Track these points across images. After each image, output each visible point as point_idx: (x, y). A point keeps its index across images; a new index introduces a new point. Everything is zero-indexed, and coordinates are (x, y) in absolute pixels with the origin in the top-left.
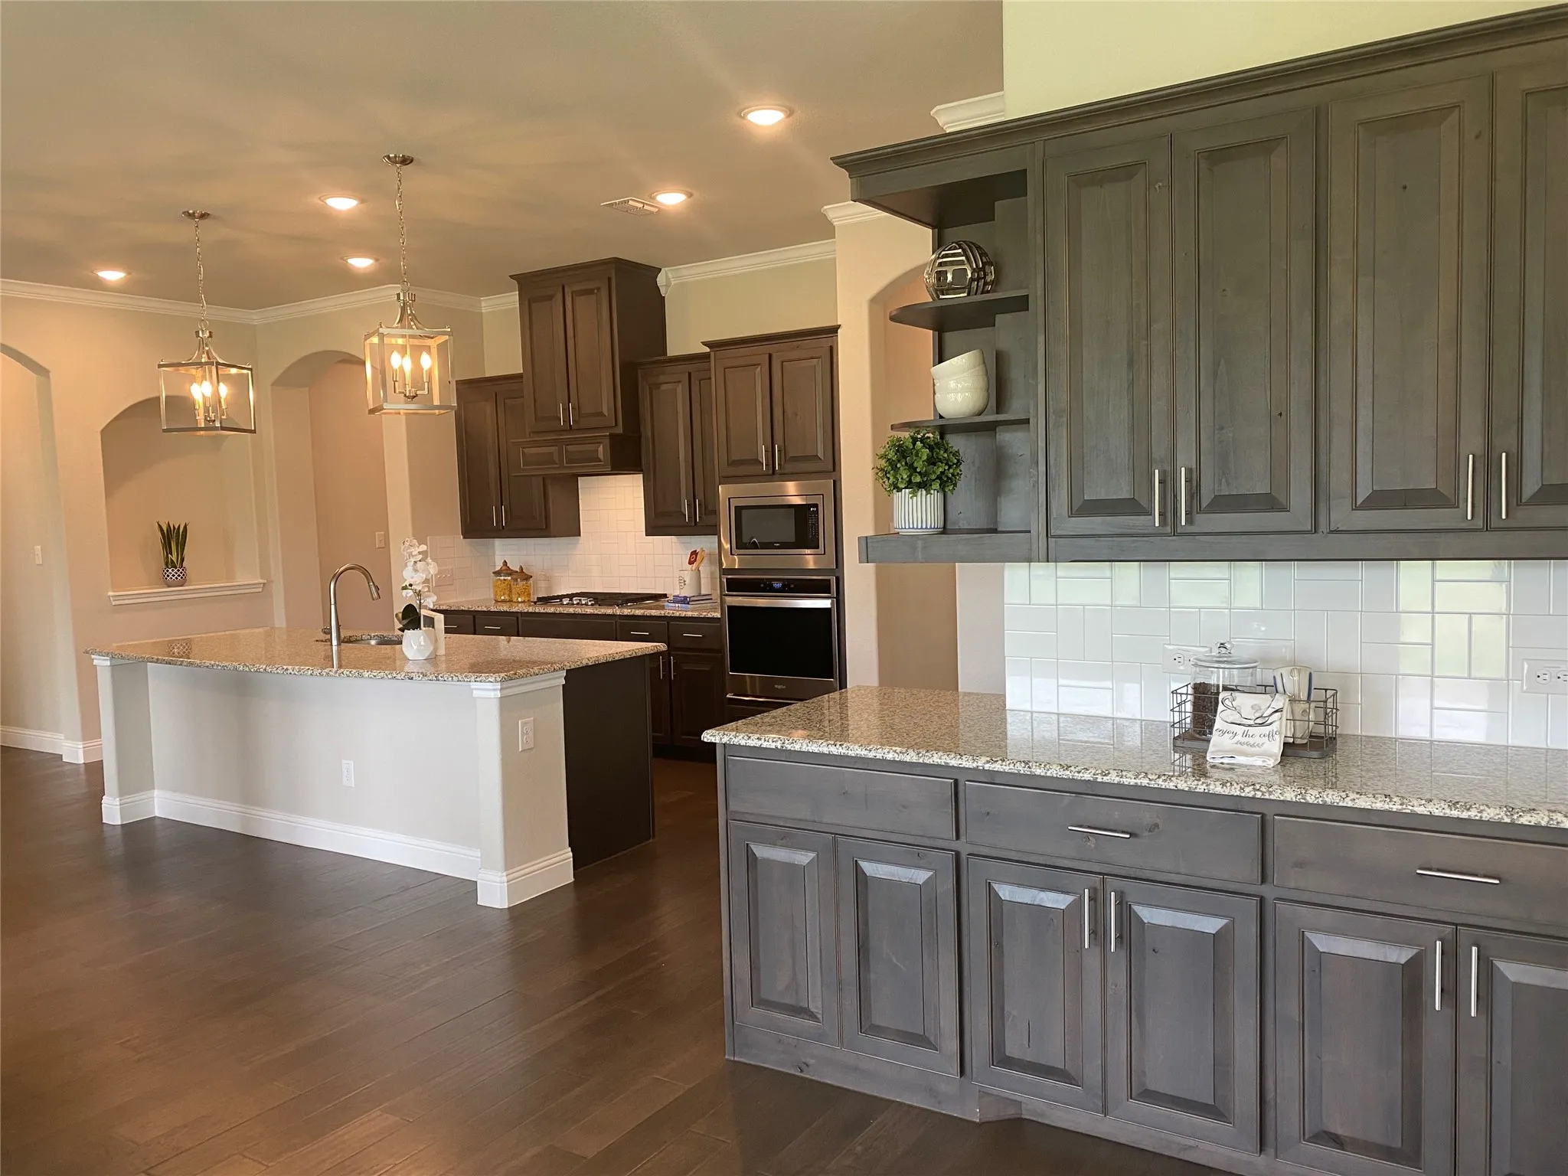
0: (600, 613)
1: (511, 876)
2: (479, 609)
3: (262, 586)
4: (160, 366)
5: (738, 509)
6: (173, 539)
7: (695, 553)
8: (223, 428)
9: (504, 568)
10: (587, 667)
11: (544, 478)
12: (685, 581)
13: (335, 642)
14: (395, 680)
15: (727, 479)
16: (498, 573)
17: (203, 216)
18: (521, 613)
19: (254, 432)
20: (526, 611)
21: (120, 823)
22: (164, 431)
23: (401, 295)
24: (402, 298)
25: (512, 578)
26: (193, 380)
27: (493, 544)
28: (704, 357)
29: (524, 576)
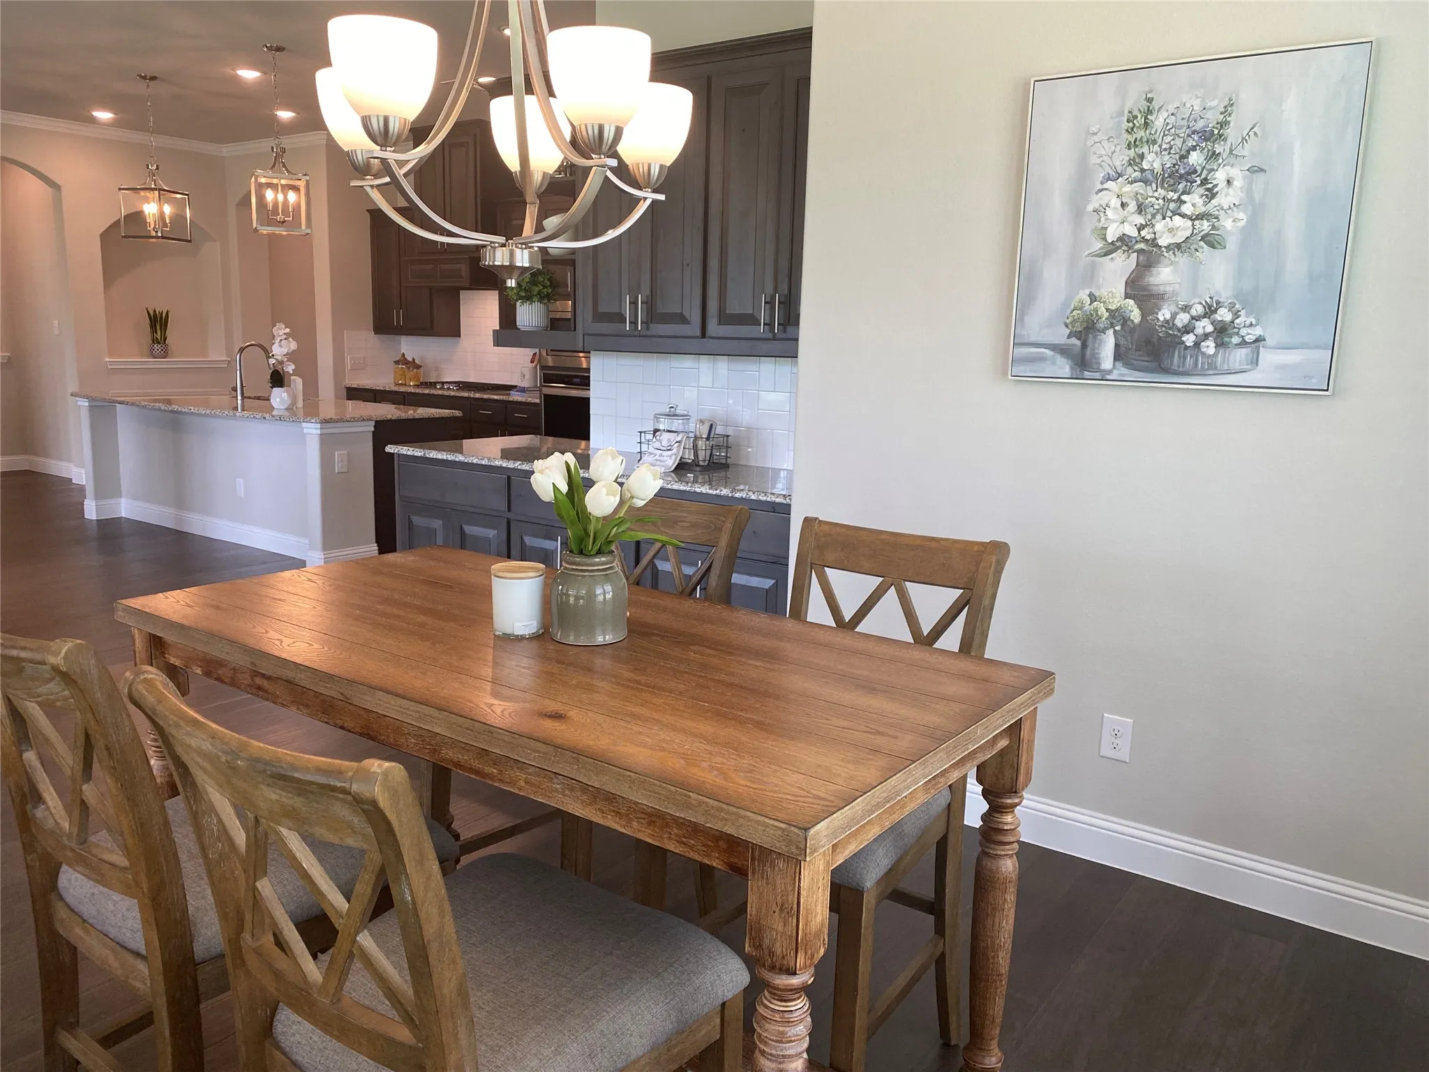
0: (459, 396)
1: (326, 556)
2: (378, 388)
3: (227, 362)
4: (120, 189)
6: (158, 322)
7: (533, 355)
8: (162, 237)
9: (402, 358)
10: (391, 421)
11: (431, 289)
12: (524, 376)
13: (239, 398)
14: (266, 422)
16: (397, 362)
17: (153, 78)
18: (406, 392)
19: (190, 241)
20: (409, 391)
21: (95, 518)
22: (123, 237)
23: (275, 148)
24: (275, 150)
25: (407, 367)
26: (147, 200)
27: (400, 340)
29: (413, 365)
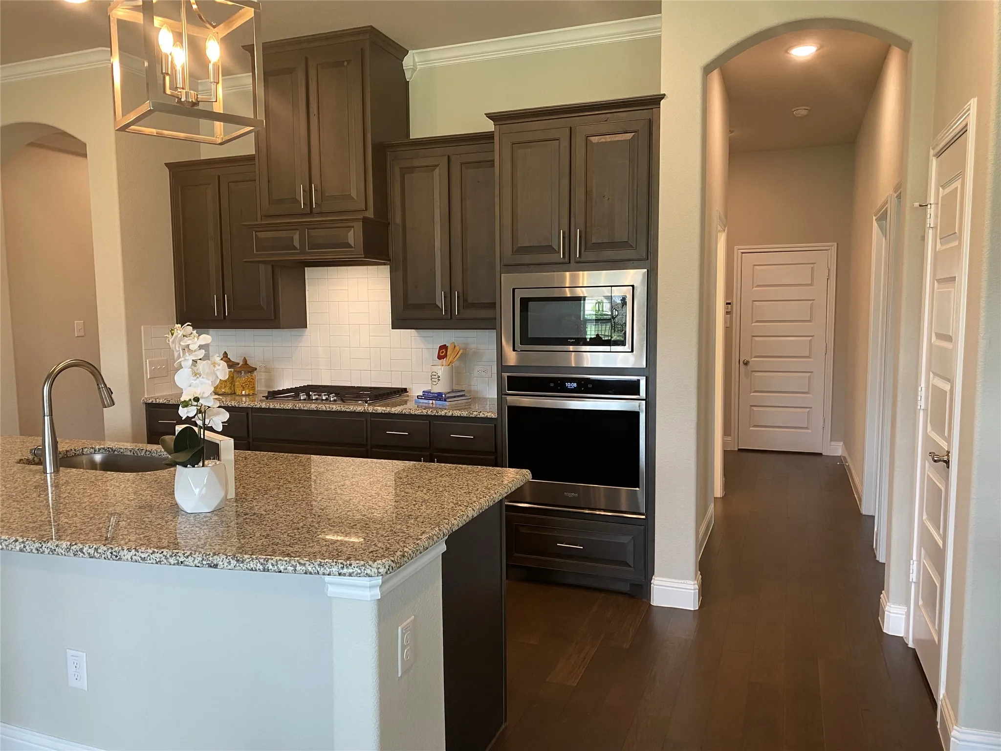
0: (348, 410)
5: (525, 302)
7: (444, 348)
9: (224, 359)
11: (272, 266)
12: (439, 377)
14: (182, 567)
15: (511, 267)
18: (252, 408)
20: (258, 406)
25: (234, 370)
28: (487, 137)
29: (246, 368)
